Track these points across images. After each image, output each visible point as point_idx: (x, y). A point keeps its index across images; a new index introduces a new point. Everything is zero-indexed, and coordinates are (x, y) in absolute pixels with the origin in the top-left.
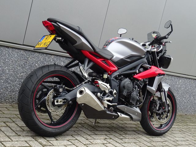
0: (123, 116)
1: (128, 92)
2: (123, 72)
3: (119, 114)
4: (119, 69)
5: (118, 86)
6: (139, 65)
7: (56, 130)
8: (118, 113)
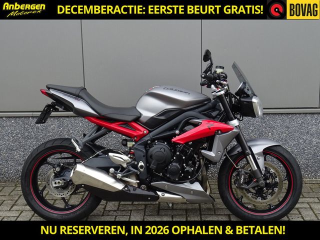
0: (167, 195)
1: (158, 164)
2: (156, 135)
3: (160, 193)
4: (150, 132)
5: (144, 156)
6: (181, 121)
7: (64, 216)
8: (157, 192)
